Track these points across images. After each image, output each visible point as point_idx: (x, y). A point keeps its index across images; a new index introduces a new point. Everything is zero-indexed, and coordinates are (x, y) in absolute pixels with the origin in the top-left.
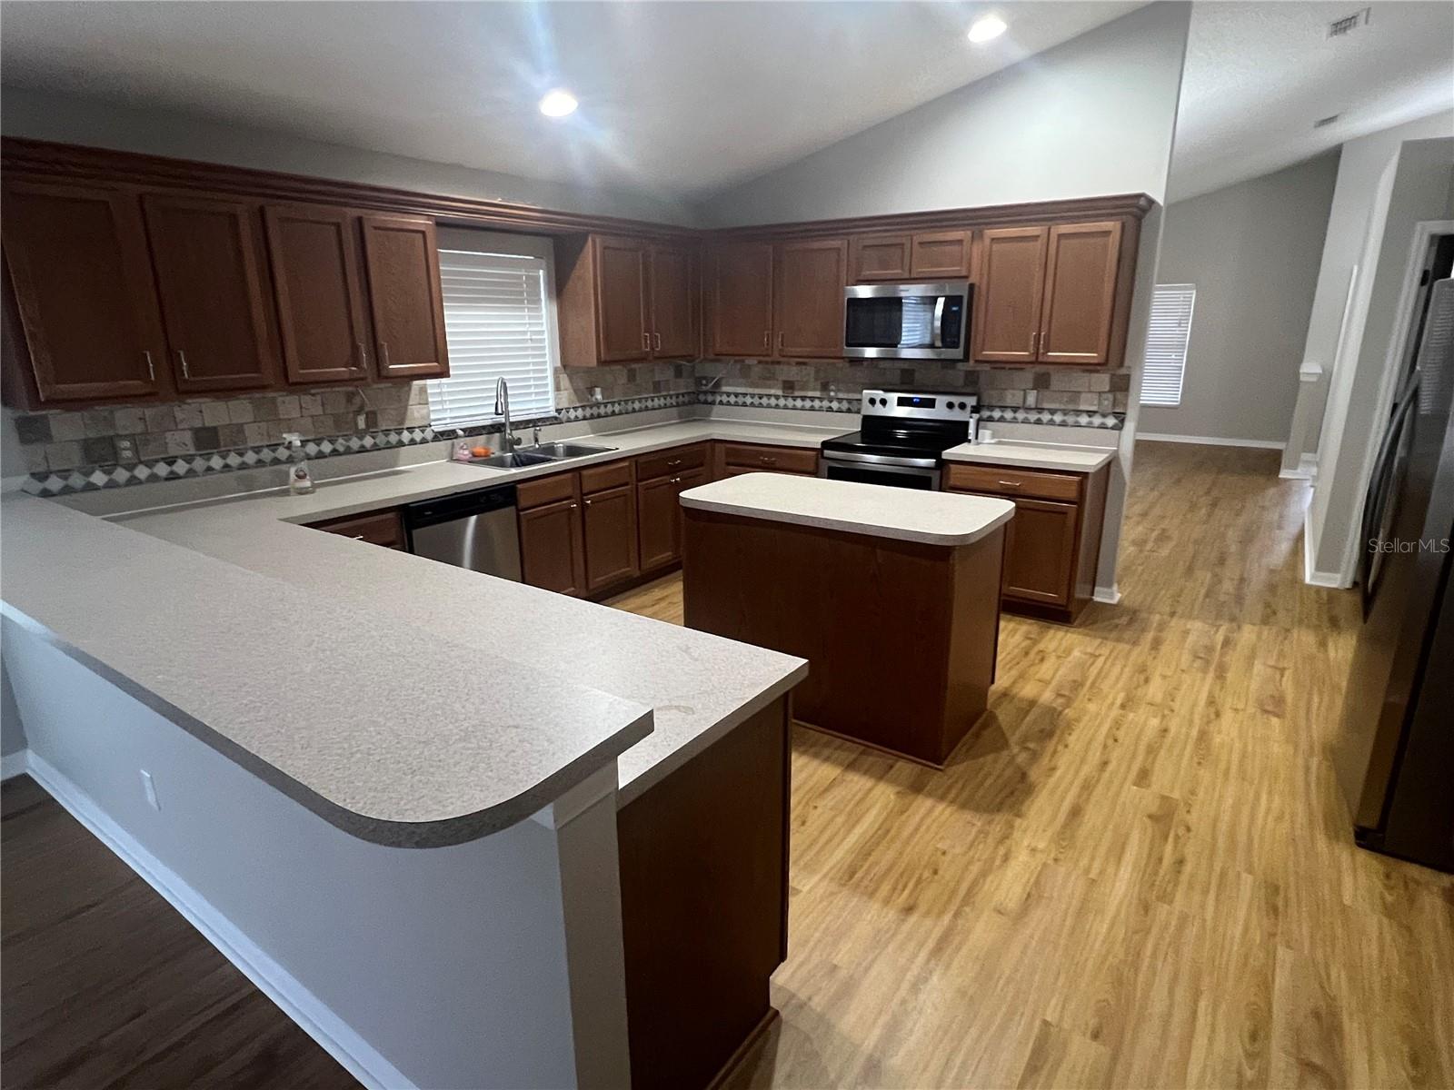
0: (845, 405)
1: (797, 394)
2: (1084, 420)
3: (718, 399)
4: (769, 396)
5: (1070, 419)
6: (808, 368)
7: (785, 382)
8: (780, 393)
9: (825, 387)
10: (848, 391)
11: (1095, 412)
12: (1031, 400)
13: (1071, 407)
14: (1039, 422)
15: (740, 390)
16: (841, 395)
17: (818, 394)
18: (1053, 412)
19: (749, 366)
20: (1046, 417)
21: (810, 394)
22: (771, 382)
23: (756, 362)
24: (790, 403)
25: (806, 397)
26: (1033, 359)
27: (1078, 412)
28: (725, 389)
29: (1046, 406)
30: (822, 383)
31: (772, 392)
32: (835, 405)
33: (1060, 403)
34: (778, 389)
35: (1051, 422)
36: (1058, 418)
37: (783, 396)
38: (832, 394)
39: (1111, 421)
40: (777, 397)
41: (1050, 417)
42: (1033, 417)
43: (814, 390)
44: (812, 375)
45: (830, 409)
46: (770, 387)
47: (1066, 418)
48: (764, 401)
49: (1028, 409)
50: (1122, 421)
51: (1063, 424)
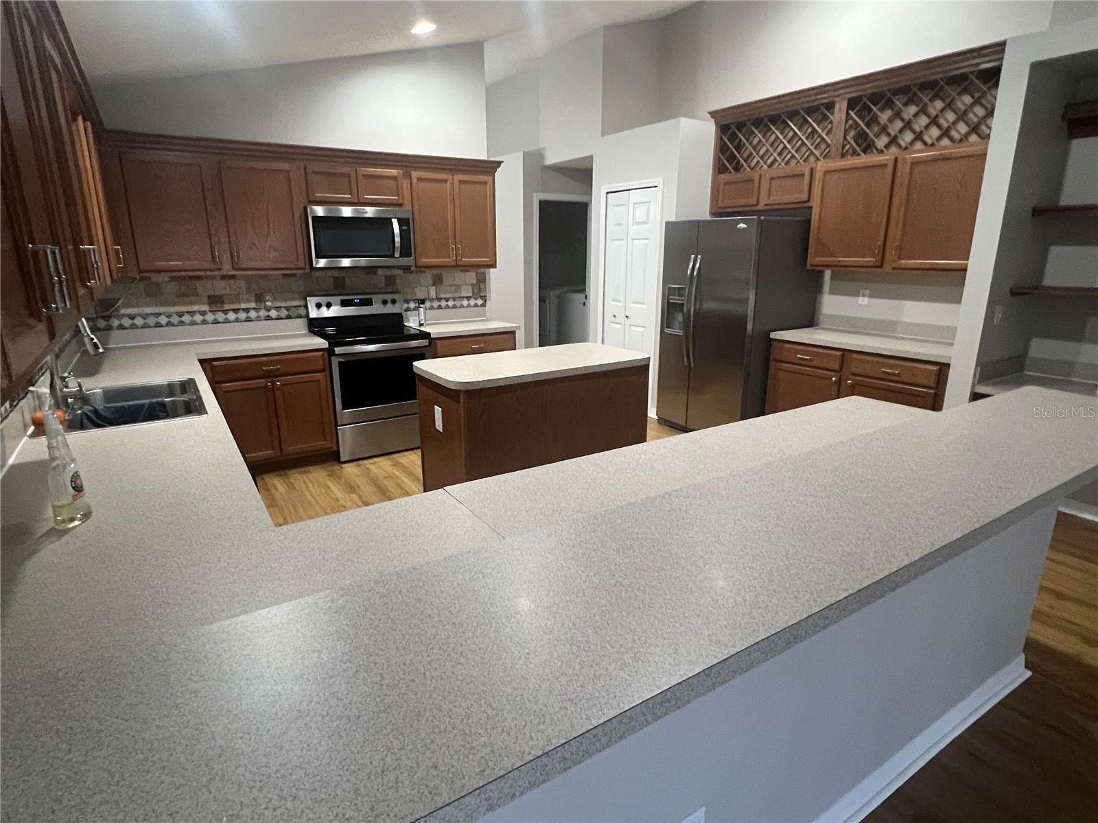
0: (284, 313)
1: (227, 307)
2: (465, 303)
3: (116, 323)
4: (192, 313)
5: (458, 303)
6: (237, 281)
7: (209, 297)
8: (205, 308)
9: (259, 298)
10: (285, 300)
11: (470, 297)
12: (433, 294)
13: (457, 295)
14: (440, 307)
15: (148, 310)
16: (278, 304)
17: (253, 305)
18: (447, 300)
19: (158, 285)
20: (443, 303)
21: (243, 306)
22: (193, 298)
23: (167, 279)
24: (220, 316)
25: (239, 309)
26: (454, 263)
27: (461, 298)
28: (123, 311)
29: (442, 296)
30: (256, 295)
31: (195, 308)
32: (273, 313)
33: (450, 293)
34: (204, 304)
35: (447, 307)
36: (451, 303)
37: (210, 311)
38: (269, 304)
39: (480, 302)
40: (203, 313)
41: (446, 303)
42: (436, 304)
43: (248, 301)
44: (244, 288)
45: (269, 318)
46: (191, 304)
47: (455, 303)
48: (186, 318)
49: (432, 300)
50: (485, 301)
51: (454, 307)
